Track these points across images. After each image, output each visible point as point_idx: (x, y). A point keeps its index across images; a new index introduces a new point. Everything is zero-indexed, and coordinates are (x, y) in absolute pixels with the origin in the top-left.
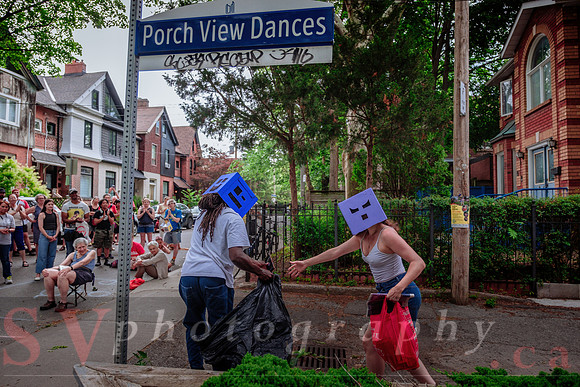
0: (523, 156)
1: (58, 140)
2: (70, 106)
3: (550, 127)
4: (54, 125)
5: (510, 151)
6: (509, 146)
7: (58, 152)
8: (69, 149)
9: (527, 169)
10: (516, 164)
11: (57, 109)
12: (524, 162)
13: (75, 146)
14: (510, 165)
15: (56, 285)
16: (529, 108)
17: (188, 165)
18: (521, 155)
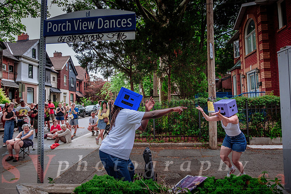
0: (245, 77)
1: (15, 74)
2: (21, 57)
3: (256, 63)
4: (12, 67)
5: (239, 75)
6: (238, 72)
7: (15, 80)
8: (21, 79)
9: (247, 83)
10: (242, 80)
11: (14, 58)
12: (245, 80)
13: (24, 77)
14: (239, 82)
15: (13, 148)
16: (247, 54)
17: (83, 85)
18: (244, 77)
